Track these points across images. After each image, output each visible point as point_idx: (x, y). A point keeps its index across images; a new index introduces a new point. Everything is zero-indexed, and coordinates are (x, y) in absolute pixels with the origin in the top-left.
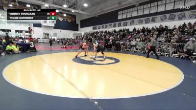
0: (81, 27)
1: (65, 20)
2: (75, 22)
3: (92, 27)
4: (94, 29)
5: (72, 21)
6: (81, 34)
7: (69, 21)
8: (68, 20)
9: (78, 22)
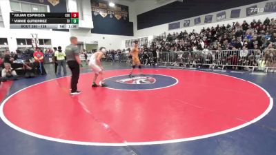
0: (139, 28)
1: (111, 16)
2: (128, 18)
3: (166, 25)
4: (171, 28)
5: (122, 17)
6: (146, 39)
7: (118, 17)
8: (116, 16)
9: (133, 19)
